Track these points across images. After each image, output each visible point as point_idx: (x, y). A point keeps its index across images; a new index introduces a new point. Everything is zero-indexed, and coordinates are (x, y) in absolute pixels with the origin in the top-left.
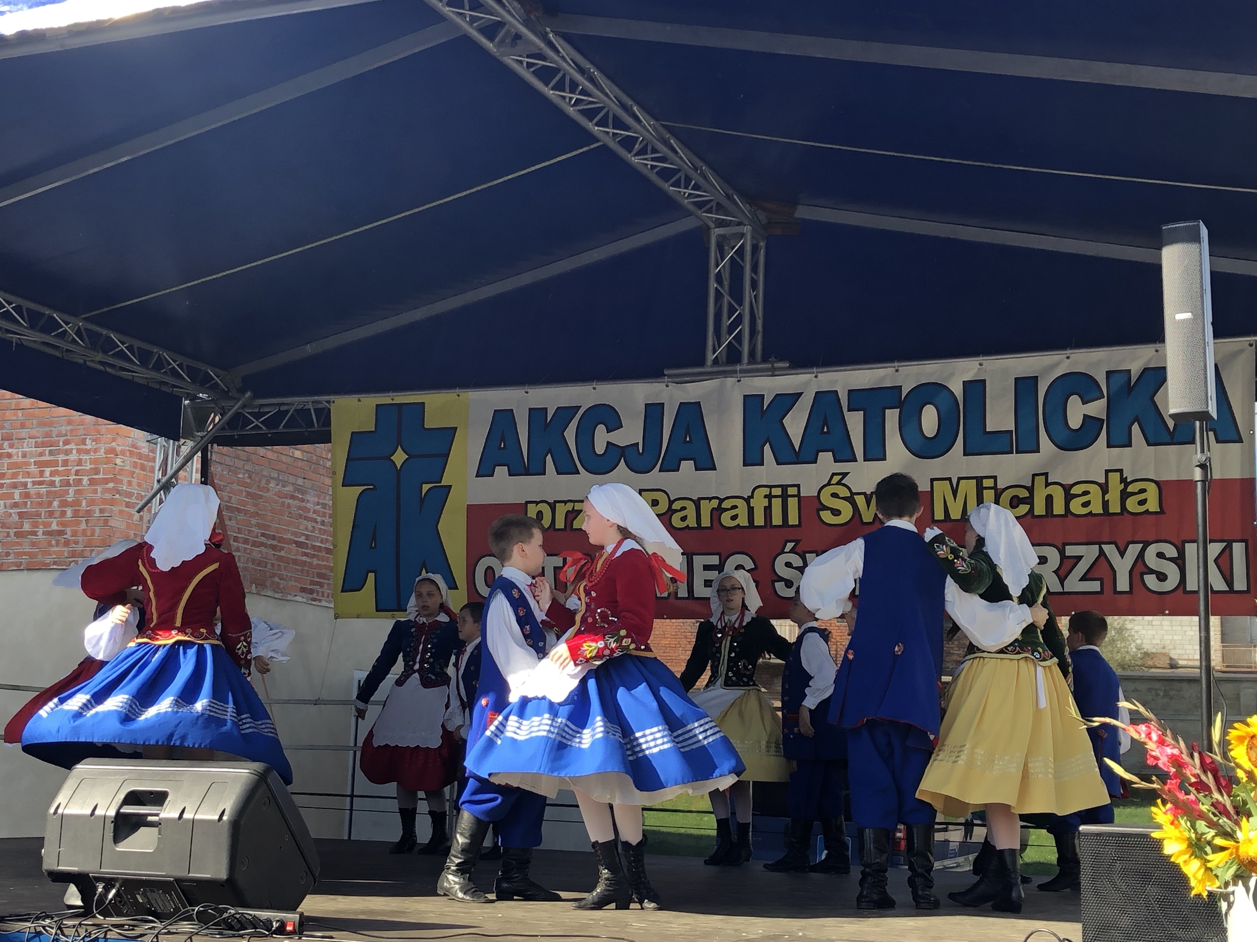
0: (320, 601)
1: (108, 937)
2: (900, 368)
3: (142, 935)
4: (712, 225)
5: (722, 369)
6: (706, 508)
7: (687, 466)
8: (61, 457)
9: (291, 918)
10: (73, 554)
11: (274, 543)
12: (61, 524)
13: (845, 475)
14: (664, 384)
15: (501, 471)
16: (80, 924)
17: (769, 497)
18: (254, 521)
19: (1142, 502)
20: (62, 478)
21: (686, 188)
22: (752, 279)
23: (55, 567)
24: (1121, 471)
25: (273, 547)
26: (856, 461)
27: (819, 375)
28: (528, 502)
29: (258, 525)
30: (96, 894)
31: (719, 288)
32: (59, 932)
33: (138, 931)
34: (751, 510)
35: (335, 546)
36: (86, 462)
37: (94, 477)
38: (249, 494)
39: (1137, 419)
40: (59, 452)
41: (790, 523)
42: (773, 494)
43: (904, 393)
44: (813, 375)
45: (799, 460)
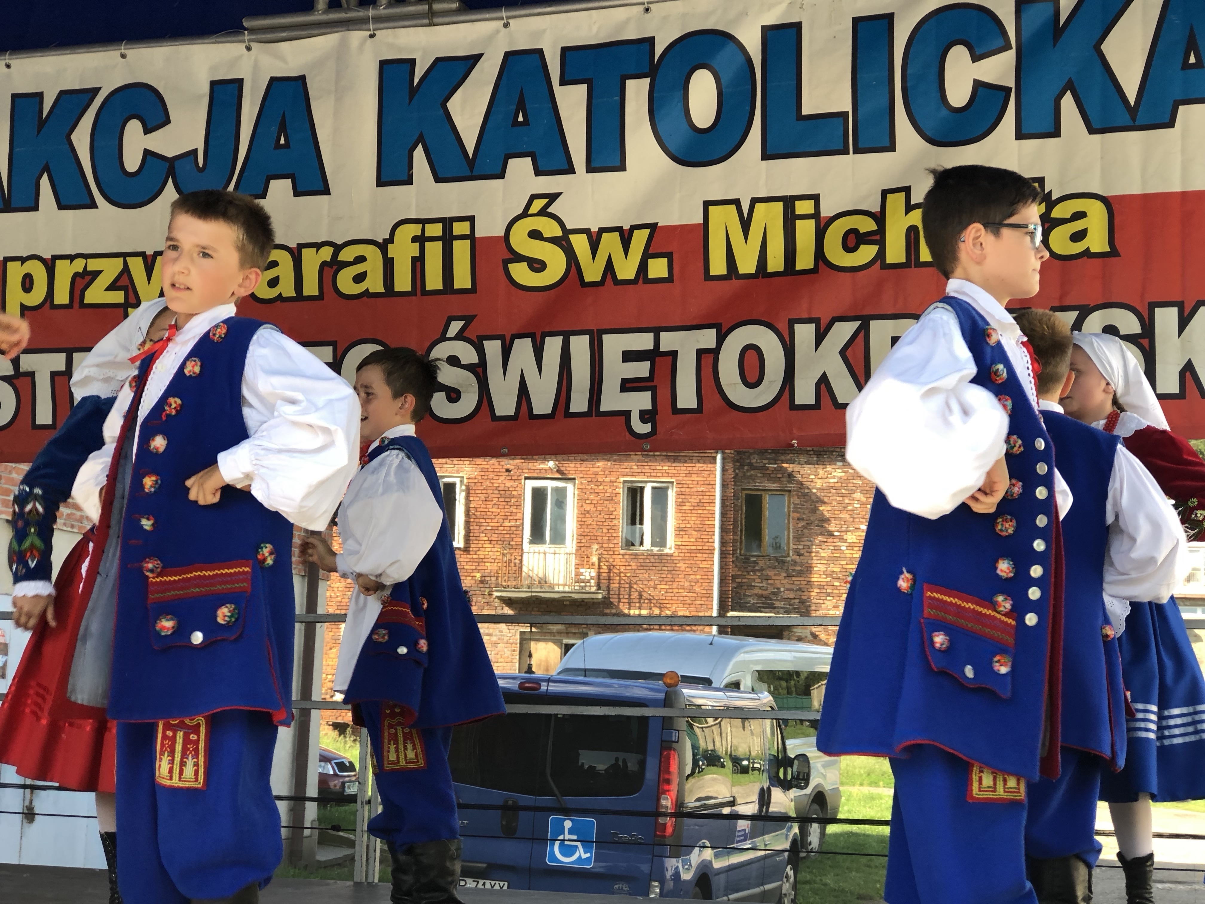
2: (652, 6)
5: (342, 15)
6: (312, 261)
7: (281, 188)
13: (553, 197)
14: (242, 47)
17: (421, 240)
19: (1078, 236)
24: (1041, 181)
26: (574, 173)
27: (510, 21)
28: (7, 259)
34: (389, 265)
39: (1070, 86)
41: (457, 286)
42: (427, 234)
43: (659, 50)
44: (502, 22)
45: (475, 173)
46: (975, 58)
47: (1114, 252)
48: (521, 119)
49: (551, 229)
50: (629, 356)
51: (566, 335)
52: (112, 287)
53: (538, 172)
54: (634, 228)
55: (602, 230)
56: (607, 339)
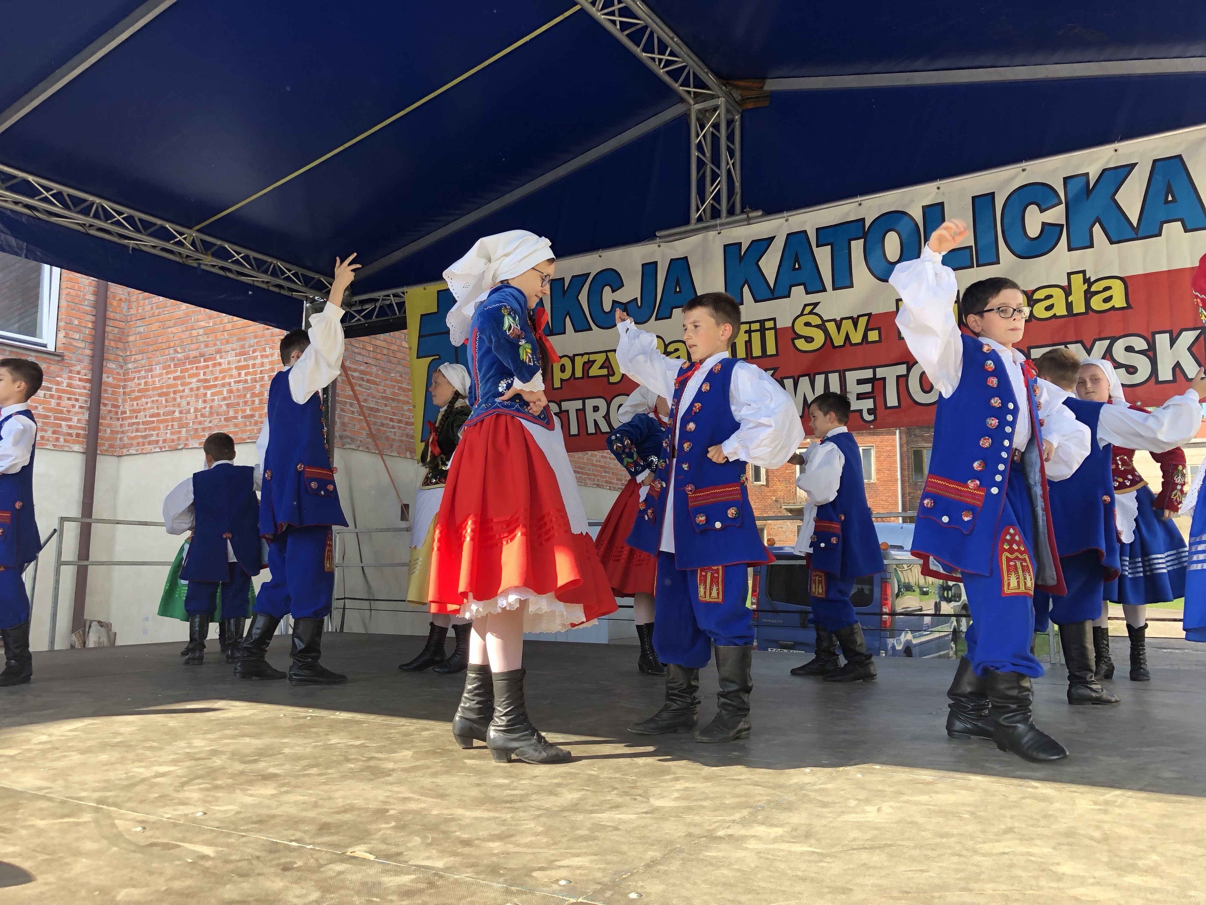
2: (863, 202)
4: (692, 102)
5: (705, 224)
13: (816, 305)
14: (656, 245)
17: (749, 332)
19: (1107, 300)
22: (729, 148)
24: (1084, 272)
26: (826, 291)
27: (789, 218)
31: (701, 156)
39: (1098, 220)
41: (768, 353)
42: (752, 329)
43: (867, 224)
44: (785, 219)
45: (775, 296)
46: (1042, 211)
47: (1129, 306)
48: (797, 266)
49: (816, 321)
50: (860, 382)
51: (826, 374)
52: (601, 367)
53: (807, 293)
54: (859, 316)
55: (842, 319)
56: (847, 374)
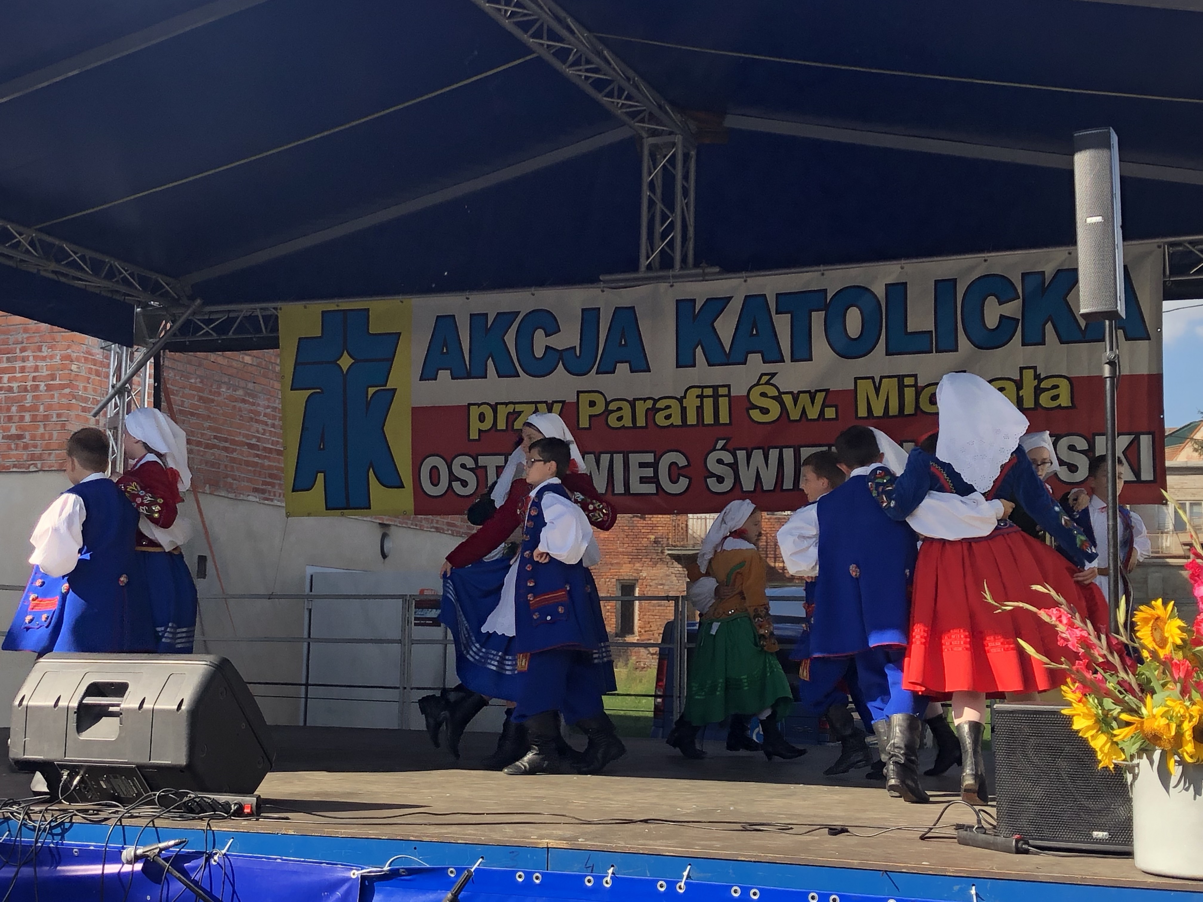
0: (272, 500)
1: (73, 821)
2: (825, 272)
3: (106, 819)
4: (644, 135)
5: (655, 274)
6: (641, 408)
7: (623, 368)
8: (18, 364)
9: (249, 801)
10: (32, 457)
11: (227, 445)
12: (20, 428)
13: (773, 375)
14: (600, 290)
15: (444, 375)
16: (46, 810)
17: (701, 397)
18: (207, 424)
19: (1055, 398)
20: (19, 384)
21: (619, 98)
22: (683, 187)
23: (14, 470)
24: (1035, 368)
25: (226, 449)
28: (470, 405)
29: (210, 428)
30: (61, 781)
31: (652, 196)
32: (26, 817)
33: (102, 815)
34: (684, 410)
35: (285, 448)
36: (42, 369)
37: (52, 382)
38: (201, 398)
39: (1050, 319)
40: (15, 359)
41: (721, 422)
42: (704, 394)
43: (829, 297)
44: (743, 280)
45: (730, 362)
46: (1001, 303)
47: (1073, 406)
48: (754, 332)
49: (772, 392)
53: (765, 361)
54: (817, 391)
